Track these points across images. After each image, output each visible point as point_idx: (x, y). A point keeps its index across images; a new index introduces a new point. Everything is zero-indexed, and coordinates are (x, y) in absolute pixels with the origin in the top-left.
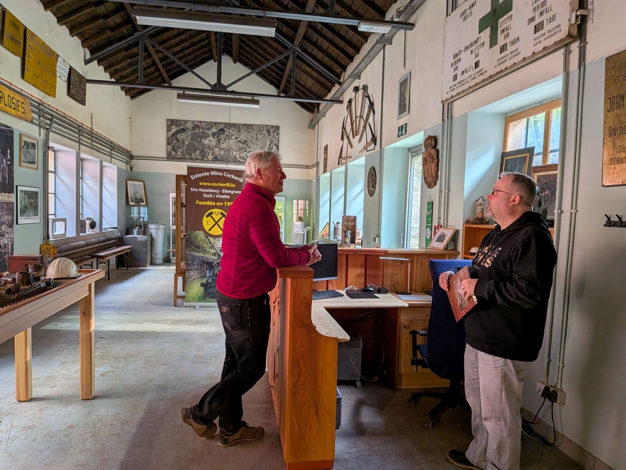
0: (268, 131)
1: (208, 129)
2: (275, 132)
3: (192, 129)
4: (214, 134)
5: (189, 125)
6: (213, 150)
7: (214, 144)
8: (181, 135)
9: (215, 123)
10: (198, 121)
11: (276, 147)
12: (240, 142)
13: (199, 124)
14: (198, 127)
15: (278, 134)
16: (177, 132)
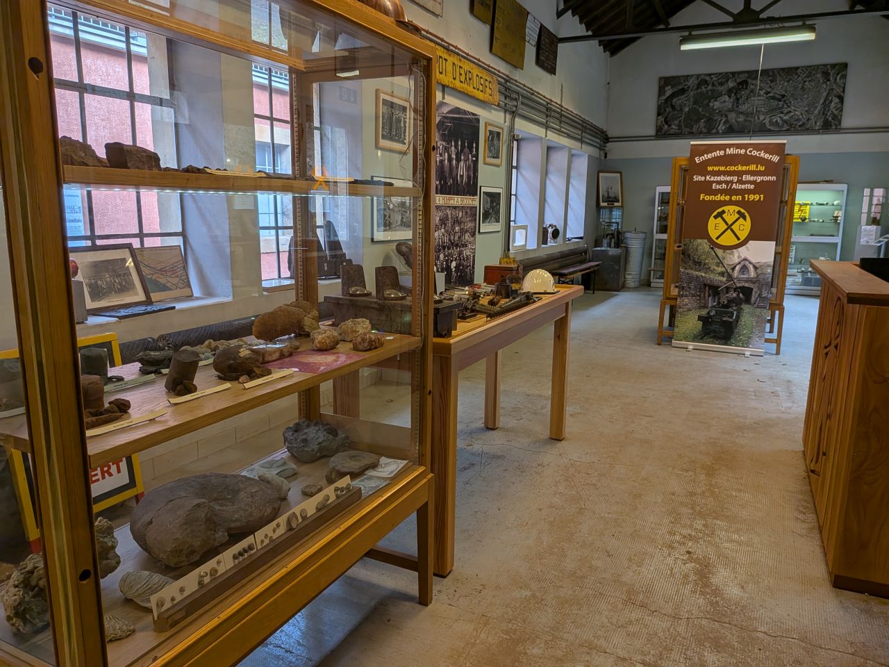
0: (826, 75)
1: (721, 84)
2: (838, 74)
3: (696, 87)
4: (730, 92)
5: (692, 82)
6: (726, 116)
7: (730, 107)
8: (678, 100)
9: (733, 74)
10: (705, 75)
11: (837, 100)
12: (773, 98)
13: (708, 78)
14: (706, 82)
15: (844, 77)
16: (673, 95)
